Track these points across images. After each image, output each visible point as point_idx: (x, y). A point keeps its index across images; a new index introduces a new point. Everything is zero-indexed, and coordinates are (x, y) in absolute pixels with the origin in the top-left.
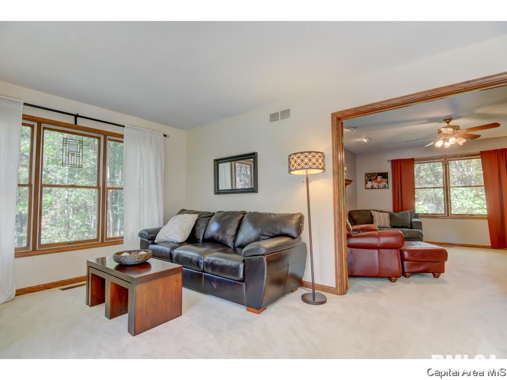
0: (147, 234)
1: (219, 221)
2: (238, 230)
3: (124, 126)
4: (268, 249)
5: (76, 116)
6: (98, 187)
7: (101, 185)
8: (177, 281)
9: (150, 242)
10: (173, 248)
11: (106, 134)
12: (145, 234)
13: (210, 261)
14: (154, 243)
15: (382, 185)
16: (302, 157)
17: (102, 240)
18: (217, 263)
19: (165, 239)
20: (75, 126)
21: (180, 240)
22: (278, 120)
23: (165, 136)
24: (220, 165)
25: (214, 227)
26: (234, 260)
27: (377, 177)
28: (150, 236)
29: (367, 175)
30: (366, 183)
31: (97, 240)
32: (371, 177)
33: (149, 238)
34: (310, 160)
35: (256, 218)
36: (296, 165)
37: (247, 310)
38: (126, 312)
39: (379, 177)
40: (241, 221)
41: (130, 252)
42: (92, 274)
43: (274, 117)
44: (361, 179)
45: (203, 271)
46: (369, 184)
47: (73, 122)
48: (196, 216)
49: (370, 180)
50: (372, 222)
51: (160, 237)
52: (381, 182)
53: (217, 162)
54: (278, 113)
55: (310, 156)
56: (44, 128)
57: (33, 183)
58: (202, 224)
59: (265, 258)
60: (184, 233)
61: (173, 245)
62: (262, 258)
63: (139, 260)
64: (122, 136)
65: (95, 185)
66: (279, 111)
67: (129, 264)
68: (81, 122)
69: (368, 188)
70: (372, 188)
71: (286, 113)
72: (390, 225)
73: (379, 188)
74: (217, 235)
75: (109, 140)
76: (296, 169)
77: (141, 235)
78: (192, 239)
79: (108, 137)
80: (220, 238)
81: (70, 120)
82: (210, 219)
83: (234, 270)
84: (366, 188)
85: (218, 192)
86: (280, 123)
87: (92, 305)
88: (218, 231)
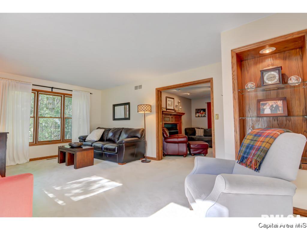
0: (82, 138)
1: (112, 132)
2: (120, 135)
3: (72, 91)
4: (125, 141)
5: (52, 88)
6: (61, 117)
7: (62, 117)
8: (92, 152)
9: (84, 141)
10: (92, 143)
11: (64, 94)
12: (81, 138)
13: (106, 147)
14: (85, 142)
15: (203, 115)
16: (141, 107)
17: (63, 140)
18: (108, 147)
19: (90, 140)
20: (52, 92)
21: (96, 140)
22: (137, 89)
23: (91, 94)
24: (115, 107)
25: (110, 135)
26: (114, 146)
27: (201, 111)
28: (83, 138)
29: (196, 110)
30: (196, 114)
31: (61, 140)
32: (198, 111)
33: (83, 139)
34: (147, 108)
35: (127, 130)
36: (141, 109)
37: (119, 164)
38: (73, 164)
39: (202, 111)
40: (121, 132)
41: (75, 143)
42: (60, 151)
43: (136, 88)
44: (194, 112)
45: (103, 151)
46: (197, 115)
47: (51, 91)
48: (103, 130)
49: (198, 113)
50: (195, 135)
51: (87, 139)
52: (202, 114)
53: (114, 106)
54: (137, 86)
55: (144, 106)
56: (40, 94)
57: (35, 116)
58: (106, 134)
59: (124, 145)
60: (98, 137)
61: (93, 142)
62: (123, 145)
63: (78, 145)
64: (71, 95)
65: (60, 117)
66: (138, 85)
67: (74, 146)
68: (54, 90)
69: (197, 117)
70: (199, 116)
71: (140, 87)
72: (204, 135)
73: (202, 117)
74: (111, 138)
75: (66, 97)
76: (141, 111)
77: (79, 138)
78: (102, 139)
79: (65, 96)
80: (113, 139)
81: (50, 90)
82: (109, 132)
83: (114, 150)
84: (196, 117)
85: (114, 119)
86: (138, 90)
87: (60, 163)
88: (112, 136)
